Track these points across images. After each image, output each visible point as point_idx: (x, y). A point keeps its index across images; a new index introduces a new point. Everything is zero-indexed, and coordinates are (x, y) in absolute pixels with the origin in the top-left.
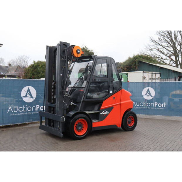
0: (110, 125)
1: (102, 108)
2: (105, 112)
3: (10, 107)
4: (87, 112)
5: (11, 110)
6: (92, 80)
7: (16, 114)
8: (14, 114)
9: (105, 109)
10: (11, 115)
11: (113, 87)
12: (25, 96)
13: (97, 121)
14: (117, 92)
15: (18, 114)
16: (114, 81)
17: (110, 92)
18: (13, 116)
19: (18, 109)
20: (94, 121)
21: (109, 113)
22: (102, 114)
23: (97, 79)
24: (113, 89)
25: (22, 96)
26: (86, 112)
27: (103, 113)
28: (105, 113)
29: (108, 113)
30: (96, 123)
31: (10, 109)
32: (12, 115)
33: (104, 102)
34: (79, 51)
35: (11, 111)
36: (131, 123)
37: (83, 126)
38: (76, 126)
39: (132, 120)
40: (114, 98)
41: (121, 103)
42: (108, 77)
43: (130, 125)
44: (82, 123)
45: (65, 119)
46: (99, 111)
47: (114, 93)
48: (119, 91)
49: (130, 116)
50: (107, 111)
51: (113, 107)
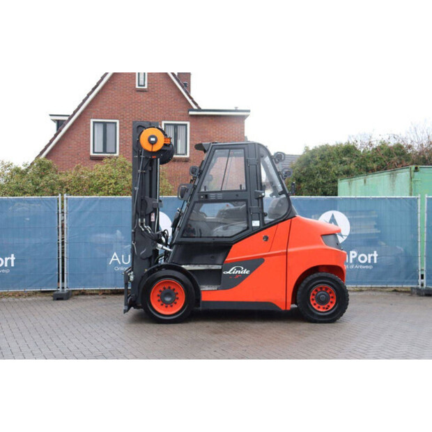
0: (254, 300)
1: (227, 259)
2: (239, 269)
4: (187, 267)
5: (117, 259)
6: (199, 197)
9: (238, 263)
10: (117, 269)
11: (263, 213)
13: (214, 288)
16: (264, 198)
17: (254, 225)
20: (204, 288)
21: (251, 272)
22: (229, 272)
23: (211, 194)
24: (262, 216)
26: (183, 266)
27: (232, 271)
28: (239, 272)
29: (247, 272)
30: (210, 293)
31: (115, 258)
33: (233, 246)
34: (153, 139)
35: (117, 261)
36: (329, 304)
37: (177, 296)
38: (160, 294)
39: (331, 295)
40: (267, 238)
41: (289, 250)
42: (246, 190)
43: (324, 308)
44: (174, 290)
45: (132, 278)
46: (220, 267)
47: (264, 227)
48: (284, 221)
49: (321, 285)
50: (242, 268)
51: (264, 260)
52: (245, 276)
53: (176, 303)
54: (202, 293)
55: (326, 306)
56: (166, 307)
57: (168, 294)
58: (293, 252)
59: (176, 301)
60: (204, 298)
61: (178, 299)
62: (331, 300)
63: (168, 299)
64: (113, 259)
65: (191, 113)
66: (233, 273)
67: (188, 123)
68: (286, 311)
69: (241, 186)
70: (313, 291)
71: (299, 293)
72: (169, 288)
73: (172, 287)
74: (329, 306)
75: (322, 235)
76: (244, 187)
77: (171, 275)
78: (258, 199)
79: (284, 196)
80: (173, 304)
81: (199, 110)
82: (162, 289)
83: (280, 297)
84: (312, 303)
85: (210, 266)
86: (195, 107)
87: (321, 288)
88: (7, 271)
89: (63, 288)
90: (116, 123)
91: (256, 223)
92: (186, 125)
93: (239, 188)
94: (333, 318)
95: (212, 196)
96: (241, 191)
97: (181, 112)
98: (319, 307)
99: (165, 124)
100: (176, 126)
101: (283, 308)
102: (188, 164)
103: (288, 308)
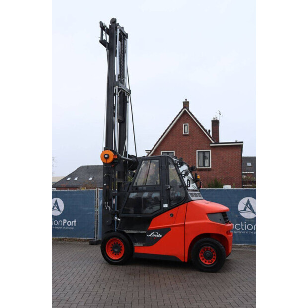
0: (164, 254)
1: (149, 228)
2: (156, 234)
4: (126, 231)
6: (133, 189)
9: (155, 230)
11: (170, 199)
13: (141, 245)
14: (179, 205)
17: (164, 206)
20: (137, 245)
21: (163, 236)
22: (150, 236)
24: (169, 201)
27: (152, 235)
28: (156, 236)
29: (160, 236)
30: (139, 248)
33: (153, 219)
34: (106, 156)
36: (212, 259)
37: (121, 249)
38: (112, 246)
39: (213, 254)
40: (172, 215)
41: (186, 223)
42: (160, 185)
43: (209, 262)
44: (119, 245)
46: (144, 232)
47: (171, 208)
48: (183, 204)
49: (206, 247)
50: (158, 234)
51: (171, 229)
52: (159, 238)
54: (135, 248)
55: (210, 261)
56: (115, 254)
57: (116, 247)
58: (188, 225)
59: (121, 251)
60: (136, 251)
62: (214, 257)
63: (116, 250)
65: (211, 145)
67: (210, 150)
68: (184, 262)
70: (201, 250)
72: (117, 243)
73: (119, 243)
74: (212, 261)
75: (207, 214)
76: (159, 183)
78: (166, 190)
80: (119, 253)
83: (181, 252)
84: (201, 258)
85: (139, 231)
86: (213, 142)
87: (207, 249)
88: (72, 228)
89: (97, 238)
90: (173, 152)
91: (166, 206)
93: (156, 184)
95: (140, 189)
96: (157, 185)
97: (206, 145)
98: (206, 262)
99: (198, 152)
100: (204, 152)
101: (183, 261)
102: (211, 172)
103: (186, 261)
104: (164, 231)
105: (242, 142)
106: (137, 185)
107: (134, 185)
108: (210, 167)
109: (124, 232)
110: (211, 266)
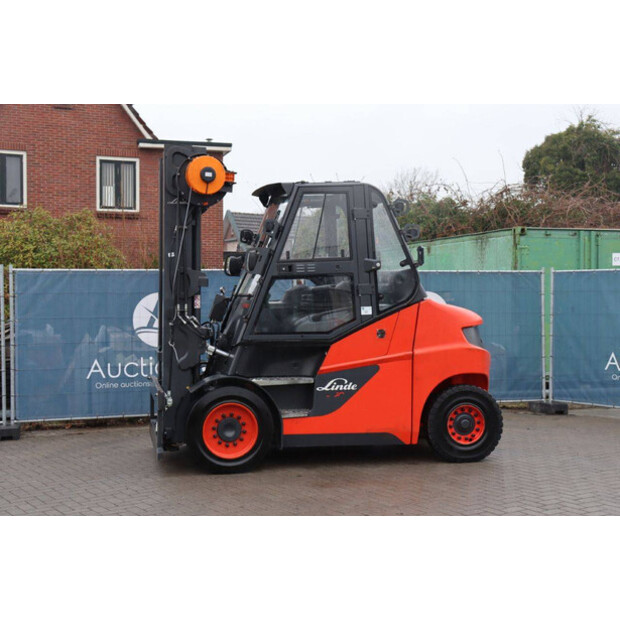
0: (363, 431)
1: (322, 368)
2: (340, 383)
3: (96, 362)
4: (260, 382)
5: (100, 370)
6: (280, 269)
7: (115, 385)
8: (108, 386)
9: (340, 374)
10: (99, 386)
11: (377, 294)
12: (146, 325)
13: (302, 414)
14: (398, 310)
15: (124, 385)
16: (379, 271)
17: (363, 313)
18: (107, 391)
19: (123, 368)
20: (288, 414)
21: (358, 388)
22: (326, 388)
23: (298, 265)
24: (376, 299)
25: (135, 328)
26: (254, 380)
27: (330, 386)
28: (341, 387)
29: (351, 387)
30: (296, 422)
31: (96, 368)
32: (101, 386)
33: (334, 347)
34: (208, 174)
35: (99, 373)
36: (474, 432)
37: (244, 429)
38: (215, 426)
39: (476, 420)
40: (382, 333)
41: (417, 351)
42: (351, 258)
43: (466, 439)
44: (239, 418)
45: (170, 401)
46: (311, 380)
47: (379, 315)
48: (408, 306)
49: (462, 405)
50: (346, 382)
51: (379, 367)
52: (350, 393)
53: (242, 440)
54: (285, 423)
55: (469, 436)
56: (227, 446)
57: (229, 426)
58: (422, 355)
59: (243, 436)
60: (288, 429)
61: (245, 433)
62: (477, 427)
63: (230, 434)
64: (92, 371)
65: (142, 145)
66: (332, 389)
67: (137, 161)
68: (411, 446)
69: (343, 251)
70: (451, 415)
71: (431, 417)
72: (232, 415)
73: (237, 414)
74: (473, 436)
75: (463, 328)
76: (347, 254)
77: (236, 394)
78: (369, 272)
79: (408, 267)
80: (238, 442)
81: (155, 140)
82: (219, 418)
83: (404, 424)
84: (450, 431)
85: (296, 379)
86: (148, 137)
87: (462, 409)
89: (8, 419)
91: (367, 311)
92: (134, 163)
93: (340, 256)
94: (479, 453)
95: (299, 268)
96: (343, 259)
97: (126, 143)
98: (459, 439)
99: (102, 162)
100: (118, 164)
101: (407, 442)
102: (138, 224)
103: (415, 441)
104: (362, 374)
105: (230, 145)
106: (292, 258)
107: (283, 257)
108: (137, 210)
109: (253, 384)
110: (473, 447)
